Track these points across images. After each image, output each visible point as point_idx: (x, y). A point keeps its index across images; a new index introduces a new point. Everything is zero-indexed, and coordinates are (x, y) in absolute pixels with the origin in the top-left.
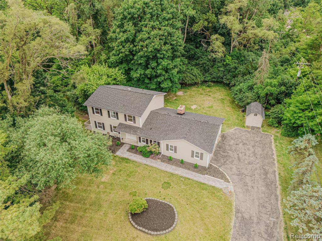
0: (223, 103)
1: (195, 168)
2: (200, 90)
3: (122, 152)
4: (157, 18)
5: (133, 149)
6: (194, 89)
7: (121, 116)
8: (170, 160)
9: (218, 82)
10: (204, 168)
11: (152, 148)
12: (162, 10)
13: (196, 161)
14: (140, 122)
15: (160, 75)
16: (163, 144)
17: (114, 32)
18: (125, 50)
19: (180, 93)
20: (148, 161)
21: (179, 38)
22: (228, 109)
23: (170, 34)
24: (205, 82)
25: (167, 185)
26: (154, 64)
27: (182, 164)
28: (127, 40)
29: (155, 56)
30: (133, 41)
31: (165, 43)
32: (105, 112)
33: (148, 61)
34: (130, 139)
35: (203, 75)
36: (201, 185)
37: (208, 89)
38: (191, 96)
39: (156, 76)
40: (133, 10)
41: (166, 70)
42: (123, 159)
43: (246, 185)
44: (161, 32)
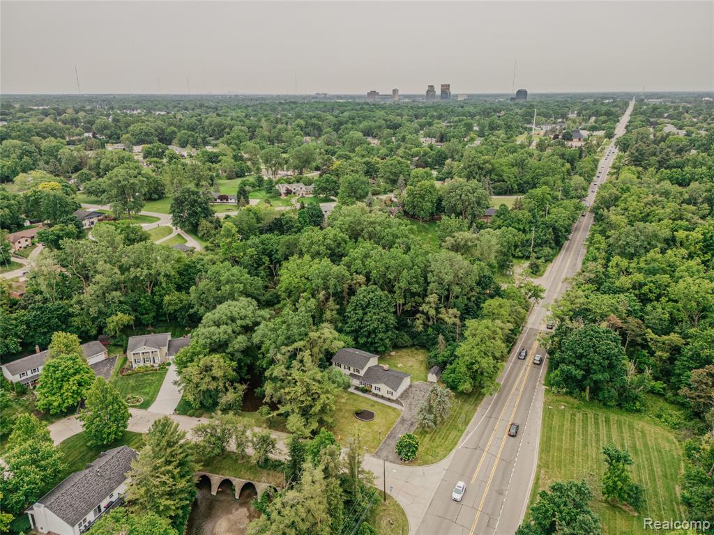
0: (421, 364)
1: (389, 400)
2: (409, 351)
3: (351, 390)
4: (378, 306)
5: (357, 388)
6: (404, 350)
7: (352, 369)
8: (376, 395)
9: (423, 346)
10: (393, 400)
11: (367, 388)
12: (381, 301)
13: (389, 396)
14: (362, 373)
15: (377, 343)
16: (373, 386)
17: (350, 312)
18: (356, 326)
19: (393, 353)
20: (365, 395)
21: (392, 320)
22: (422, 368)
23: (385, 318)
24: (413, 345)
25: (373, 406)
26: (373, 336)
27: (382, 397)
28: (358, 320)
29: (374, 331)
30: (361, 320)
31: (382, 323)
32: (343, 366)
33: (370, 333)
34: (356, 382)
35: (412, 339)
36: (389, 407)
37: (416, 352)
38: (400, 357)
39: (375, 343)
40: (363, 303)
41: (382, 340)
42: (352, 393)
43: (411, 408)
44: (378, 317)
